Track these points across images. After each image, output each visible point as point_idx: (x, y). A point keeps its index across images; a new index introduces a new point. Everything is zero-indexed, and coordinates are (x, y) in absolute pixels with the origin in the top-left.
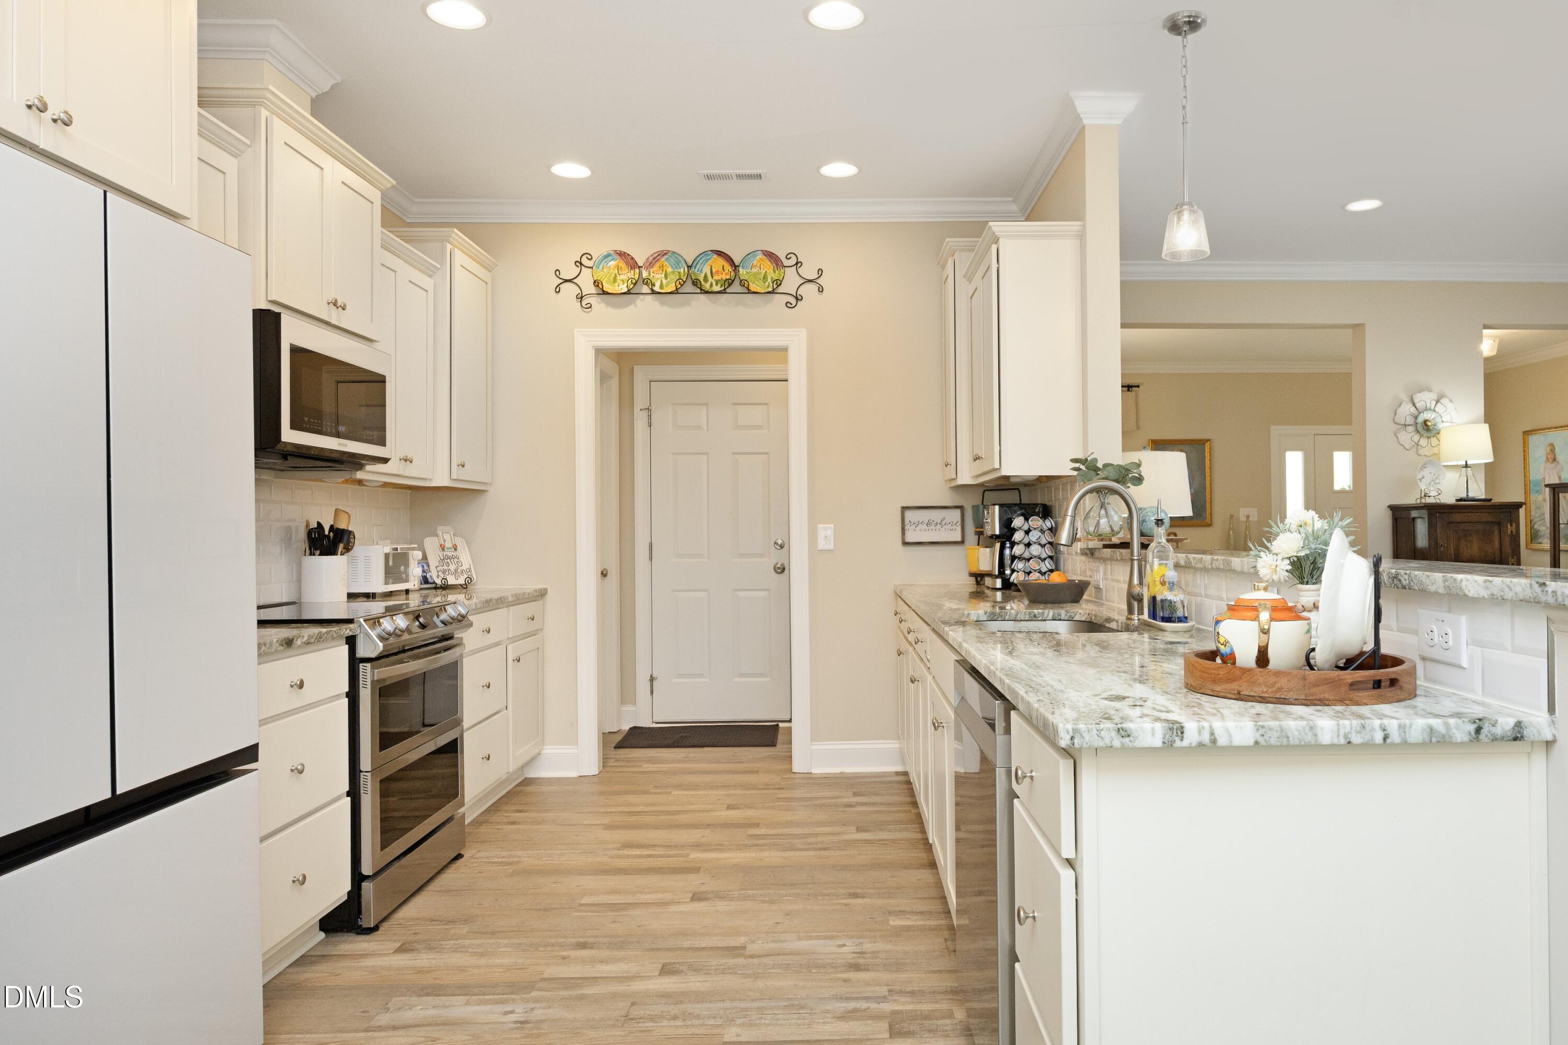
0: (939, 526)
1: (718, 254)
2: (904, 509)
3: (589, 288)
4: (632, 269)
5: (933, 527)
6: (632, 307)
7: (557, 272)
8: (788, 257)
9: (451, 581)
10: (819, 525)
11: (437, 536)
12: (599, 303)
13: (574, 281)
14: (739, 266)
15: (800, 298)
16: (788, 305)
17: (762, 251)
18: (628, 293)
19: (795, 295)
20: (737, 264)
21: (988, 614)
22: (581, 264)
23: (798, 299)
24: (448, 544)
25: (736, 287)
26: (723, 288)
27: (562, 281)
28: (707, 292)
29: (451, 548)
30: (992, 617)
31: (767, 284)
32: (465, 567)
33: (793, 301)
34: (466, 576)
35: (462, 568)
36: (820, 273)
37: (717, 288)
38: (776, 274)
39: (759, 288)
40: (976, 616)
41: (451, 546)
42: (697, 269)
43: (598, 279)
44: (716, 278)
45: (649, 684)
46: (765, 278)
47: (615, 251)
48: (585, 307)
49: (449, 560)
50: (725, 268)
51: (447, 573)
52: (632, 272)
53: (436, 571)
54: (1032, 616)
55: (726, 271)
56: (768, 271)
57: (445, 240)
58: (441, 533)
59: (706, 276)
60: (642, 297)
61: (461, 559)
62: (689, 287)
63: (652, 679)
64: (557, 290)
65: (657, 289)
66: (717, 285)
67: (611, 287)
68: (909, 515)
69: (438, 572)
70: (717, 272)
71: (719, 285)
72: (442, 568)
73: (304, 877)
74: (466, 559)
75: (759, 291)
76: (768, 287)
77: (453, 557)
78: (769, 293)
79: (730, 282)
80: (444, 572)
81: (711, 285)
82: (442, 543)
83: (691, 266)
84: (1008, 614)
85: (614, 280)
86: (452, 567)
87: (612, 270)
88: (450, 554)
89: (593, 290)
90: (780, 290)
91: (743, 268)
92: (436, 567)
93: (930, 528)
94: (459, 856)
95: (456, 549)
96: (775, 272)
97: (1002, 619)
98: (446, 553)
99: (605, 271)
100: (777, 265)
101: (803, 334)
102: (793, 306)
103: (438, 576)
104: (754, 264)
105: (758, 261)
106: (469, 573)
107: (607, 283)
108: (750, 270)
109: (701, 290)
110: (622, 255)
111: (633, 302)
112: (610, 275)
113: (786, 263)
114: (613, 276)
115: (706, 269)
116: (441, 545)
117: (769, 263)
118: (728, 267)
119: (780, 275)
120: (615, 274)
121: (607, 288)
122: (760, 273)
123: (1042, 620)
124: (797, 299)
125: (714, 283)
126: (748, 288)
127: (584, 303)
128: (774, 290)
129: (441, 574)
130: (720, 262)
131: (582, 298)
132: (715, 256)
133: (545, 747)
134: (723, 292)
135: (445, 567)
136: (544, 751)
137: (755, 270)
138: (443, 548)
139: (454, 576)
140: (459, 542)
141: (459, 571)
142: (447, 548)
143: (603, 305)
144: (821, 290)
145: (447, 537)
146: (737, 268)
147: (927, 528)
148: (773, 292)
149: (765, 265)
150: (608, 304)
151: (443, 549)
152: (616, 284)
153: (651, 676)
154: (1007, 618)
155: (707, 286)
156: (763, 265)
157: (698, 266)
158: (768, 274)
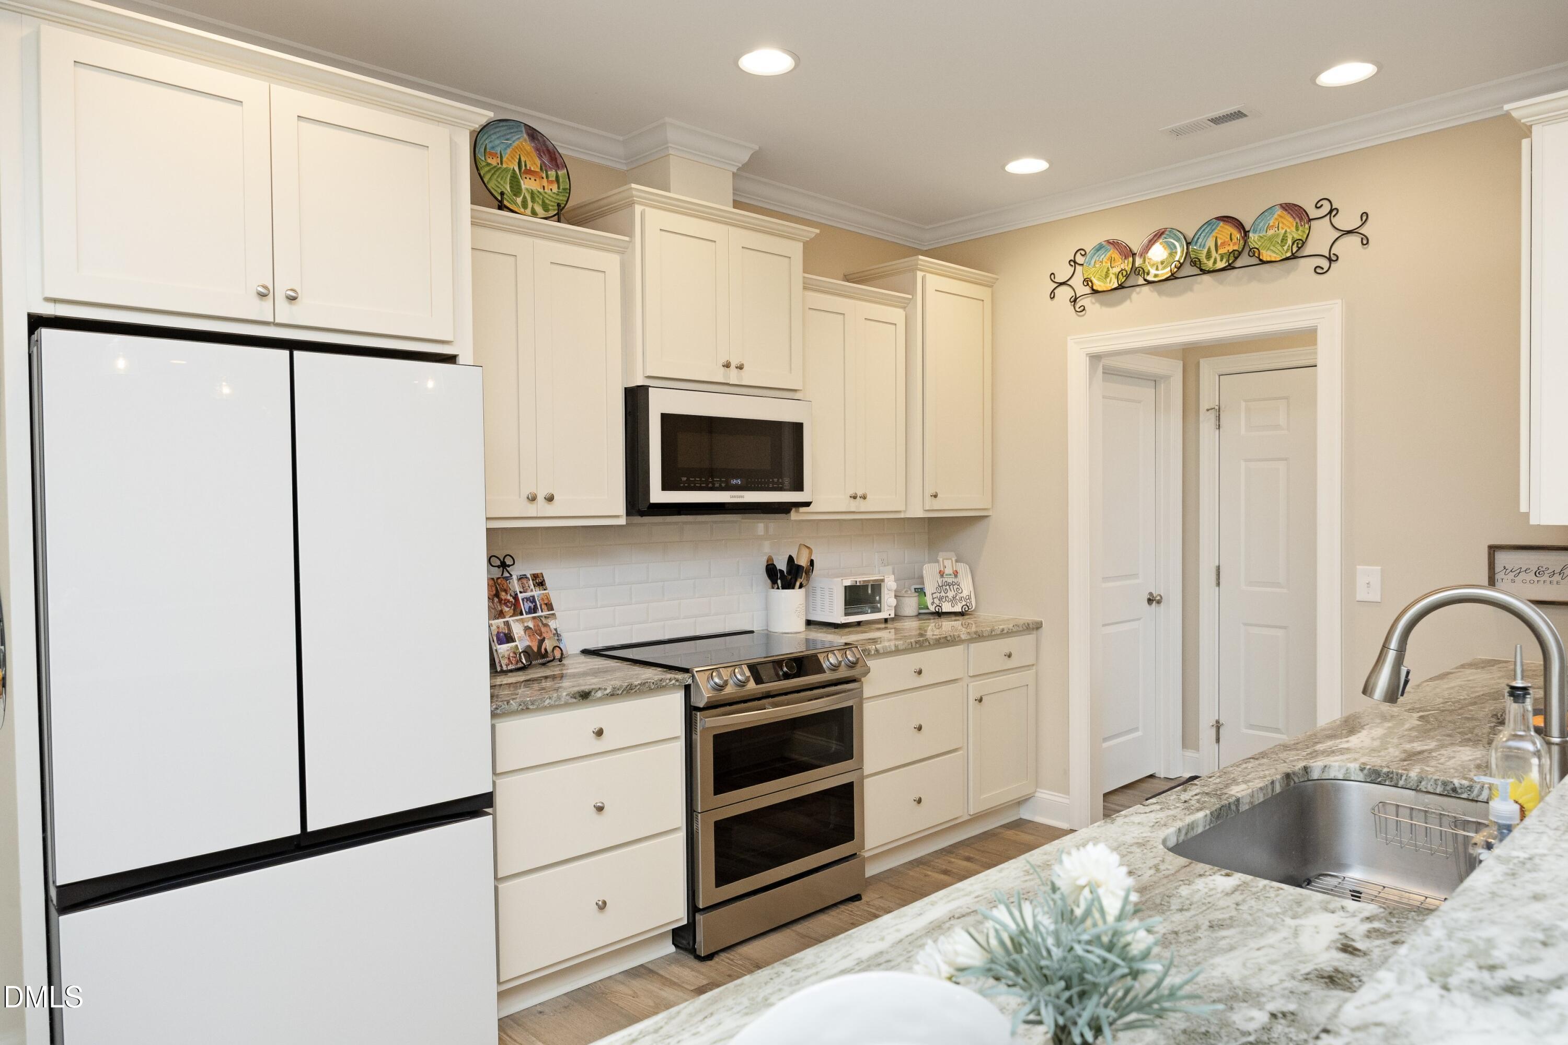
0: (1557, 578)
1: (1224, 221)
2: (1493, 549)
3: (1082, 290)
4: (1125, 258)
5: (1546, 577)
6: (1128, 303)
7: (1052, 276)
8: (1318, 205)
9: (946, 608)
10: (1358, 567)
11: (937, 561)
12: (1093, 303)
13: (1068, 283)
14: (1249, 231)
15: (1334, 258)
16: (1319, 270)
17: (1281, 205)
18: (1121, 287)
19: (1328, 256)
20: (1247, 230)
21: (1366, 772)
22: (1075, 262)
23: (1332, 259)
24: (948, 571)
25: (1244, 260)
26: (1227, 264)
27: (1057, 285)
28: (1209, 272)
29: (950, 575)
30: (1373, 778)
31: (1285, 248)
32: (965, 593)
33: (1325, 263)
34: (964, 603)
35: (962, 595)
36: (1364, 218)
37: (1221, 265)
38: (1299, 232)
39: (1275, 255)
40: (1343, 771)
41: (951, 573)
42: (1199, 244)
43: (1089, 277)
44: (1220, 251)
45: (1214, 730)
46: (1284, 240)
47: (1108, 242)
48: (1079, 310)
49: (948, 587)
50: (1233, 236)
51: (944, 600)
52: (1126, 262)
53: (931, 598)
54: (1448, 788)
55: (1235, 240)
56: (1288, 230)
57: (913, 270)
58: (941, 559)
59: (1209, 252)
60: (1138, 289)
61: (962, 585)
62: (1188, 270)
63: (1218, 726)
64: (1052, 296)
65: (1150, 278)
66: (1221, 260)
67: (1102, 284)
68: (1502, 559)
69: (933, 599)
70: (1223, 244)
71: (1224, 260)
72: (939, 595)
73: (605, 903)
74: (967, 587)
75: (1273, 259)
76: (1286, 252)
77: (953, 584)
78: (1287, 259)
79: (1237, 255)
80: (940, 599)
81: (1215, 262)
82: (942, 569)
83: (1190, 243)
84: (1404, 778)
85: (1106, 275)
86: (951, 594)
87: (1104, 264)
88: (950, 580)
89: (1087, 290)
90: (1307, 251)
91: (1255, 232)
92: (932, 594)
93: (1542, 579)
94: (857, 898)
95: (956, 576)
96: (1297, 229)
97: (1392, 783)
98: (946, 579)
99: (1097, 266)
100: (1301, 219)
101: (1336, 308)
102: (1325, 270)
103: (933, 603)
104: (1271, 224)
105: (1276, 219)
106: (968, 601)
107: (1099, 279)
108: (1264, 233)
109: (1201, 270)
110: (1114, 244)
111: (1129, 297)
112: (1102, 271)
113: (1313, 213)
114: (1105, 270)
115: (1211, 243)
116: (940, 572)
117: (1291, 219)
118: (1237, 235)
119: (1304, 232)
120: (1108, 268)
121: (1098, 285)
122: (1278, 235)
123: (1467, 799)
124: (1330, 260)
125: (1218, 259)
126: (1259, 258)
127: (1077, 306)
128: (1293, 254)
129: (937, 601)
130: (1227, 230)
131: (1075, 301)
132: (1221, 224)
133: (1038, 790)
134: (1230, 267)
135: (943, 594)
136: (1037, 794)
137: (1271, 232)
138: (942, 574)
139: (950, 603)
140: (962, 568)
141: (958, 598)
142: (947, 575)
143: (1097, 306)
144: (1365, 241)
145: (948, 563)
146: (1247, 233)
147: (1536, 579)
148: (1294, 257)
149: (1285, 222)
150: (1103, 304)
151: (942, 576)
152: (1108, 280)
153: (1218, 722)
154: (1401, 783)
155: (1209, 264)
156: (1283, 223)
157: (1200, 240)
158: (1288, 235)
